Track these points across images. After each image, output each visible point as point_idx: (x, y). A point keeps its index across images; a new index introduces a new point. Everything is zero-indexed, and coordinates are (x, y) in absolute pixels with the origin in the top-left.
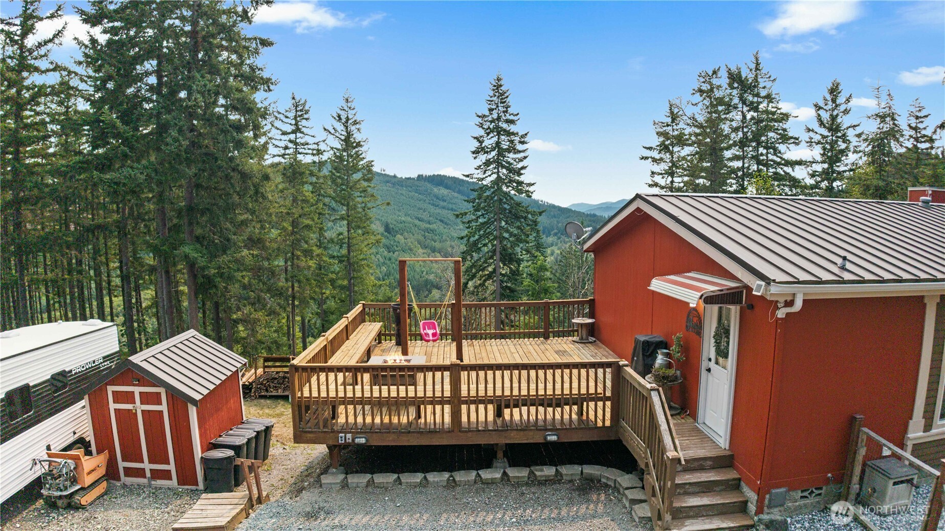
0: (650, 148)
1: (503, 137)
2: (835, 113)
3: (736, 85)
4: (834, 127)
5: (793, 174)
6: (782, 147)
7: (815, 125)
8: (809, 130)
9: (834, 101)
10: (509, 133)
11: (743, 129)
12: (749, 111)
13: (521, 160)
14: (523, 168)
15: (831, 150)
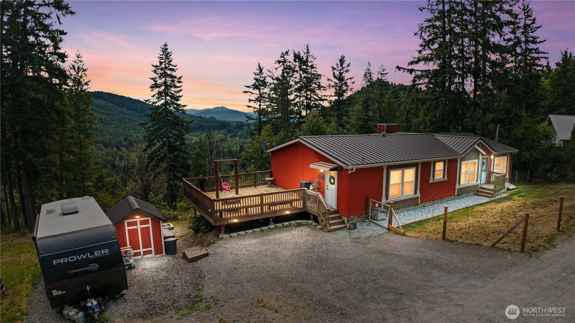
0: (248, 87)
1: (167, 79)
2: (342, 72)
3: (297, 60)
4: (341, 78)
5: (322, 104)
6: (318, 92)
7: (332, 77)
8: (329, 80)
9: (341, 65)
10: (173, 77)
11: (300, 83)
12: (303, 74)
13: (178, 92)
14: (179, 97)
15: (340, 89)
